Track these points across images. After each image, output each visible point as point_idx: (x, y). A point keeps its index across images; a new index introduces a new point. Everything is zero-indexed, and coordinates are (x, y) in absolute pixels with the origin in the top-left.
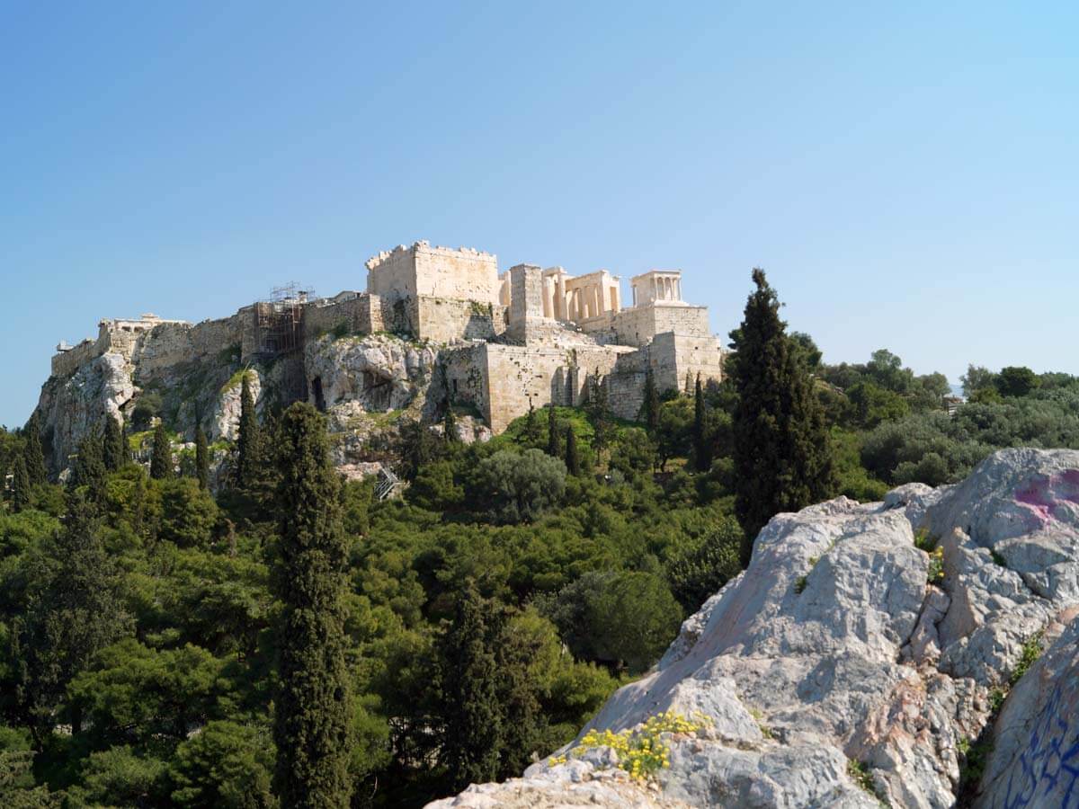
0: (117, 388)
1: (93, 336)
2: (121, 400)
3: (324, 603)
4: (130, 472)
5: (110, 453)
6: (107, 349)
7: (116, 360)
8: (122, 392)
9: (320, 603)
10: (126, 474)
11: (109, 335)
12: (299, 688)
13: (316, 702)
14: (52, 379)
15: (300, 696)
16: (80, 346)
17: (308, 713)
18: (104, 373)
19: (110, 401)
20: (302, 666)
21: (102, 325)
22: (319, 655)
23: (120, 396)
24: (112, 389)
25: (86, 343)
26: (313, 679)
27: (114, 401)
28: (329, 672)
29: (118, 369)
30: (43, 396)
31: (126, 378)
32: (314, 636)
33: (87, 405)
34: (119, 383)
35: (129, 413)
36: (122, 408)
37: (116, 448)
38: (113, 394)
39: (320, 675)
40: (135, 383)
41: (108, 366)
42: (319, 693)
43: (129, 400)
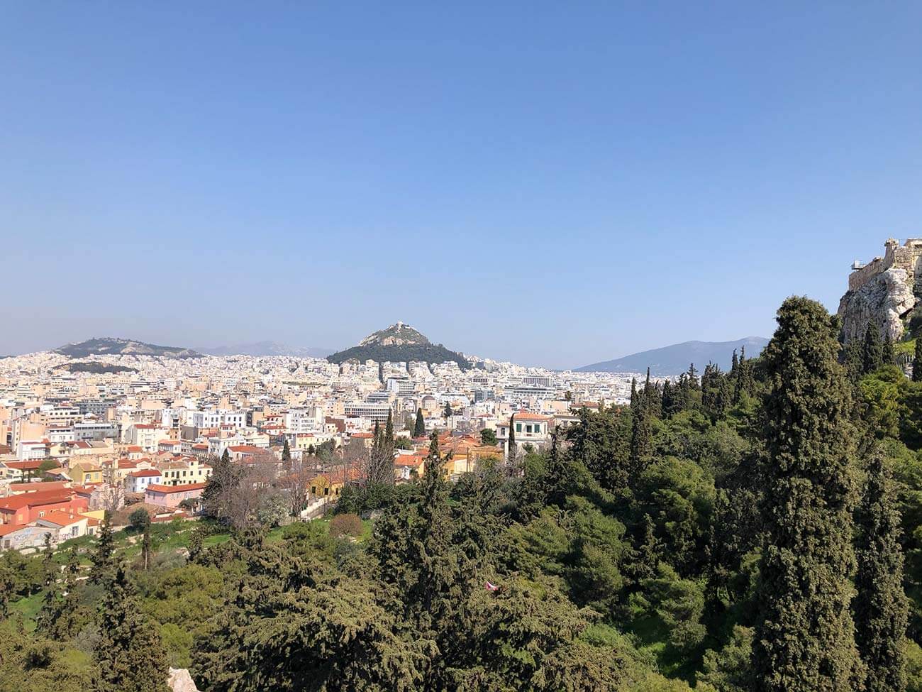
0: (898, 298)
1: (881, 255)
2: (902, 310)
3: (811, 547)
4: (887, 373)
5: (870, 356)
6: (890, 266)
7: (898, 275)
8: (903, 303)
9: (806, 544)
10: (882, 375)
11: (893, 252)
12: (770, 641)
13: (790, 667)
14: (849, 293)
15: (772, 653)
16: (871, 264)
17: (778, 676)
18: (887, 286)
19: (891, 311)
20: (775, 617)
21: (887, 244)
22: (798, 610)
23: (901, 306)
24: (893, 300)
25: (876, 261)
26: (788, 637)
27: (895, 311)
28: (813, 634)
29: (900, 282)
30: (841, 307)
31: (908, 289)
32: (793, 584)
33: (871, 315)
34: (900, 294)
35: (908, 320)
36: (903, 316)
37: (876, 351)
38: (894, 305)
39: (800, 636)
40: (916, 294)
41: (890, 280)
42: (795, 657)
43: (910, 310)
